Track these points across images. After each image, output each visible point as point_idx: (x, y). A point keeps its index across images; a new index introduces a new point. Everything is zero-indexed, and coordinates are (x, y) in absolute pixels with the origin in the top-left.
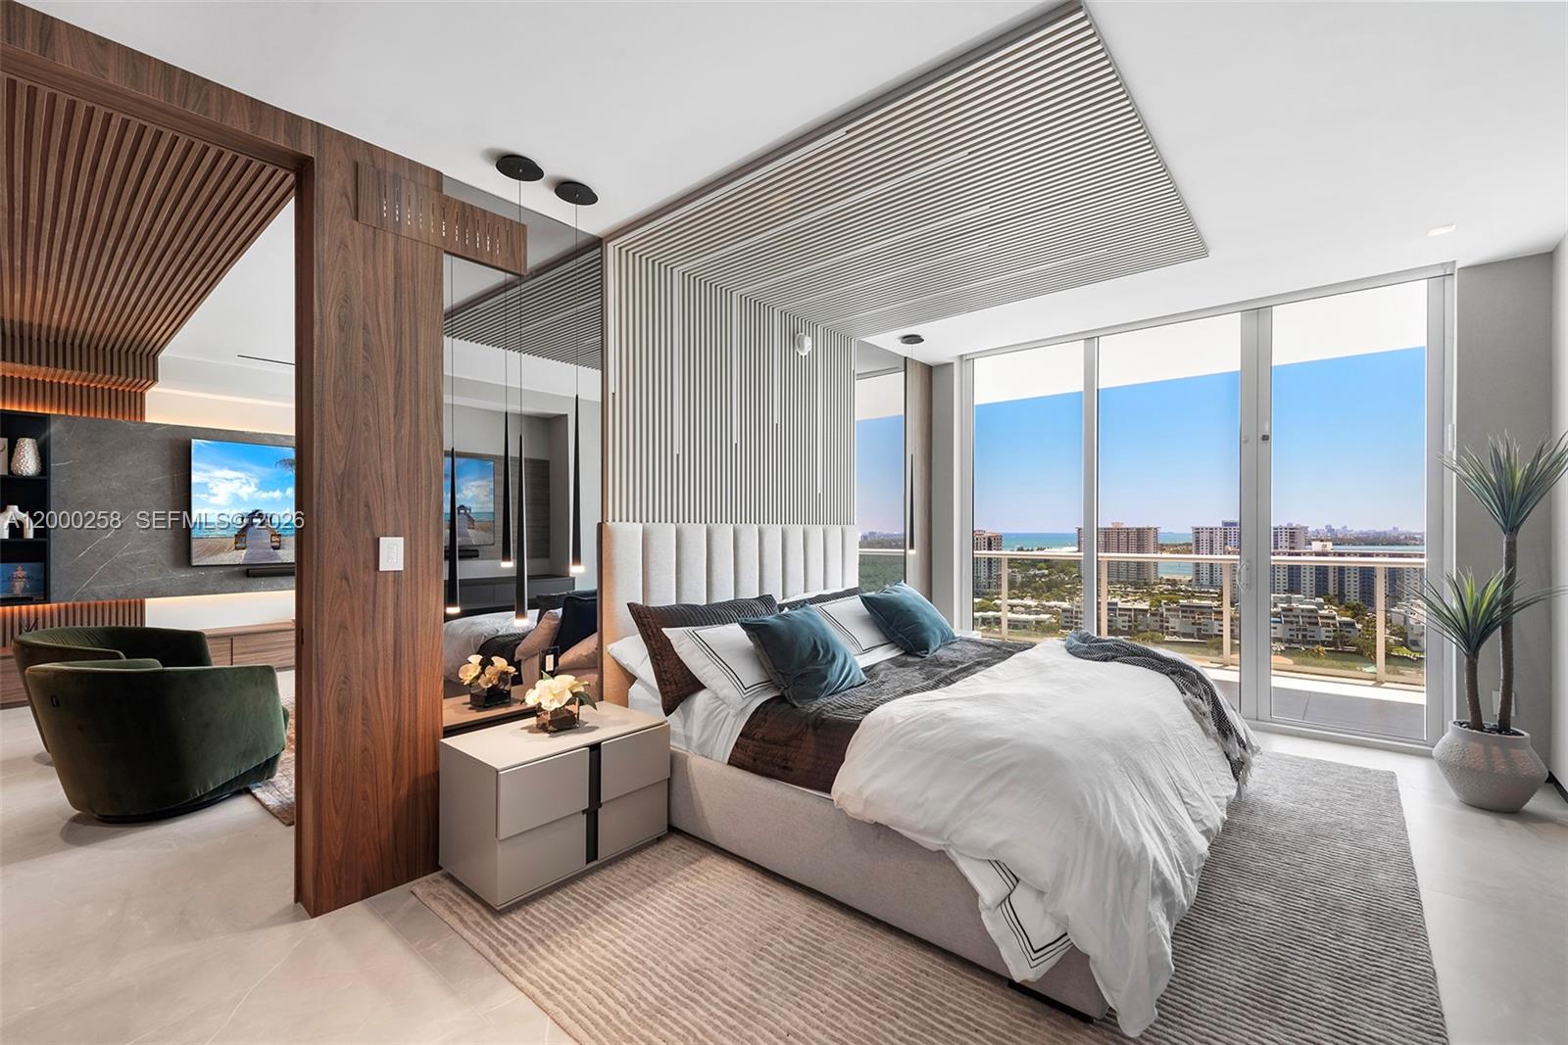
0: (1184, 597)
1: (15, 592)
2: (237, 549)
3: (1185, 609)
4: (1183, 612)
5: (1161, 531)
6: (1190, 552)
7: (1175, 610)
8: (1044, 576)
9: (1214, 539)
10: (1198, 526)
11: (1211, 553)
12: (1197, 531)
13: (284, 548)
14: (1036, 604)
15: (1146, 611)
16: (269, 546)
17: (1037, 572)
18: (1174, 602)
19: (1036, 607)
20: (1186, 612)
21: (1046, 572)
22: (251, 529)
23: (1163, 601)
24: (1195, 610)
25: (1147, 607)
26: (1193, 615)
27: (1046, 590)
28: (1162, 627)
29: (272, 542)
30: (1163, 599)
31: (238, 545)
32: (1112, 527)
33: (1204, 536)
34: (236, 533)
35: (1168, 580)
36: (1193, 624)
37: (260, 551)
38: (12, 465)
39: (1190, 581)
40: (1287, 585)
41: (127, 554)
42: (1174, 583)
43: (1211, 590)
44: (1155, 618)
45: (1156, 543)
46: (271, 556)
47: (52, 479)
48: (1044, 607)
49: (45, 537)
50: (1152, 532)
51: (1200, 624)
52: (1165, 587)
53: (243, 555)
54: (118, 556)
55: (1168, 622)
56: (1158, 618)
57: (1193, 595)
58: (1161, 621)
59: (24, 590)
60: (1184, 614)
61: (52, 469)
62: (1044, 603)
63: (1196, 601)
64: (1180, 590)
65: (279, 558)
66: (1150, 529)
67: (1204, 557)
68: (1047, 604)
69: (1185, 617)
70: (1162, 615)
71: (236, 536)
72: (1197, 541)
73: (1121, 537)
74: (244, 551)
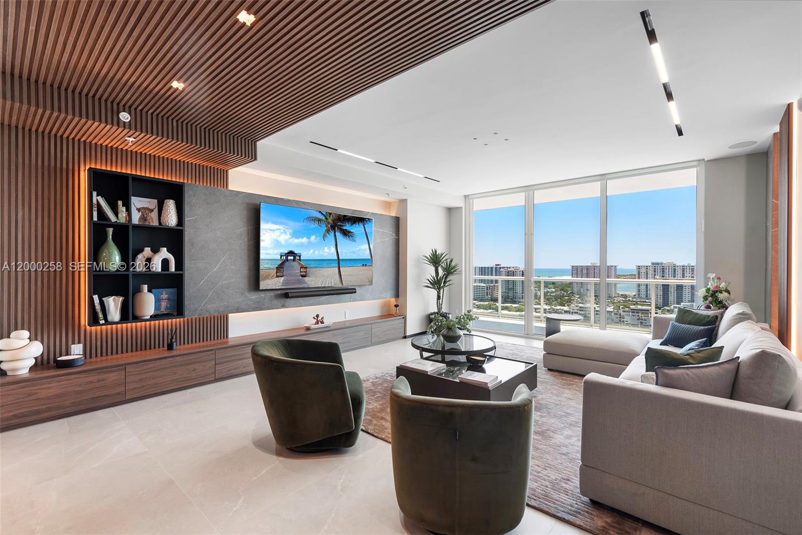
0: (632, 305)
1: (161, 310)
2: (277, 276)
3: (633, 311)
4: (632, 312)
5: (618, 267)
6: (635, 278)
7: (627, 312)
8: (552, 292)
9: (648, 272)
10: (639, 265)
11: (647, 278)
12: (639, 268)
13: (308, 276)
14: (549, 308)
15: (612, 312)
16: (299, 274)
17: (549, 290)
18: (627, 307)
19: (549, 309)
20: (634, 312)
21: (554, 290)
22: (287, 263)
23: (621, 307)
24: (639, 311)
25: (612, 310)
26: (638, 314)
27: (554, 300)
28: (620, 321)
29: (301, 272)
30: (621, 305)
31: (278, 274)
32: (591, 265)
33: (643, 270)
34: (277, 266)
35: (622, 295)
36: (638, 319)
37: (293, 278)
38: (162, 218)
39: (635, 295)
40: (690, 298)
41: (225, 282)
42: (625, 296)
43: (647, 301)
44: (616, 316)
45: (615, 274)
46: (300, 282)
47: (186, 229)
48: (554, 309)
49: (182, 270)
50: (613, 268)
51: (642, 319)
52: (621, 299)
53: (281, 281)
54: (220, 284)
55: (624, 318)
56: (618, 316)
57: (637, 303)
58: (620, 318)
59: (167, 308)
60: (633, 314)
61: (186, 221)
62: (553, 307)
63: (640, 307)
64: (629, 301)
65: (305, 283)
66: (612, 266)
67: (643, 281)
68: (555, 308)
69: (634, 316)
70: (620, 315)
71: (277, 268)
72: (639, 273)
73: (596, 271)
74: (282, 278)
